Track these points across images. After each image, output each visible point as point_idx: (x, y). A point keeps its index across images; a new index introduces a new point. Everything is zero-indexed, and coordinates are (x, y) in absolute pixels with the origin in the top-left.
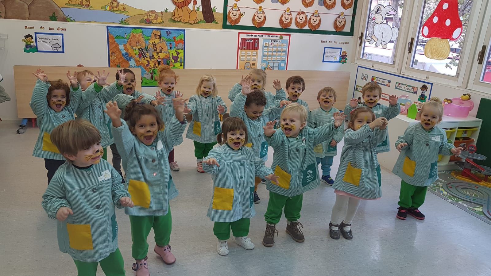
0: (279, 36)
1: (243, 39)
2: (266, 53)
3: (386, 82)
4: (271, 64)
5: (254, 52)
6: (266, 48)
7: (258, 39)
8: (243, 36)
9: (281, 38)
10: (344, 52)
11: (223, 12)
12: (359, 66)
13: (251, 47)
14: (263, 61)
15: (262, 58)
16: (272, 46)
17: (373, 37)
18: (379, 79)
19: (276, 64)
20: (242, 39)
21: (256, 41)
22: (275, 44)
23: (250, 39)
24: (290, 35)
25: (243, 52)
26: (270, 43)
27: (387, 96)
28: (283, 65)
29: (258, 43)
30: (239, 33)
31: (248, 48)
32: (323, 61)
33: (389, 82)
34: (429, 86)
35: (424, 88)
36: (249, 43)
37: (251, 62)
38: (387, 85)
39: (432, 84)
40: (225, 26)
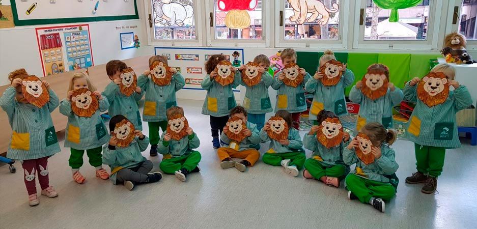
0: (78, 27)
1: (43, 36)
2: (70, 49)
3: (194, 57)
4: (78, 61)
5: (58, 50)
6: (69, 44)
7: (58, 34)
8: (41, 32)
9: (81, 29)
10: (136, 36)
11: (10, 4)
12: (155, 48)
13: (53, 45)
14: (70, 59)
15: (68, 56)
16: (74, 40)
17: (164, 17)
18: (184, 56)
19: (83, 60)
20: (41, 36)
21: (56, 36)
22: (77, 37)
23: (50, 35)
24: (88, 25)
25: (46, 52)
26: (72, 37)
27: (198, 69)
28: (88, 60)
29: (59, 38)
30: (36, 29)
31: (51, 47)
32: (122, 49)
33: (197, 56)
34: (240, 52)
35: (236, 54)
36: (50, 40)
37: (58, 63)
38: (195, 59)
39: (243, 50)
40: (18, 23)
